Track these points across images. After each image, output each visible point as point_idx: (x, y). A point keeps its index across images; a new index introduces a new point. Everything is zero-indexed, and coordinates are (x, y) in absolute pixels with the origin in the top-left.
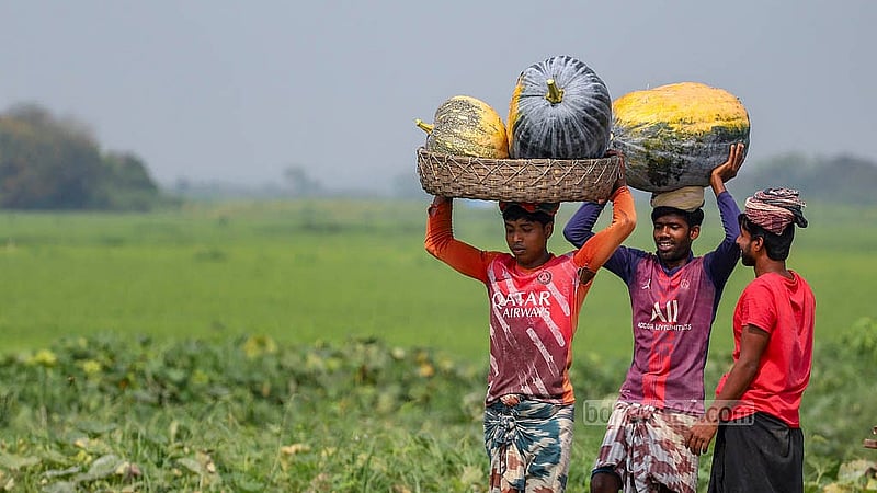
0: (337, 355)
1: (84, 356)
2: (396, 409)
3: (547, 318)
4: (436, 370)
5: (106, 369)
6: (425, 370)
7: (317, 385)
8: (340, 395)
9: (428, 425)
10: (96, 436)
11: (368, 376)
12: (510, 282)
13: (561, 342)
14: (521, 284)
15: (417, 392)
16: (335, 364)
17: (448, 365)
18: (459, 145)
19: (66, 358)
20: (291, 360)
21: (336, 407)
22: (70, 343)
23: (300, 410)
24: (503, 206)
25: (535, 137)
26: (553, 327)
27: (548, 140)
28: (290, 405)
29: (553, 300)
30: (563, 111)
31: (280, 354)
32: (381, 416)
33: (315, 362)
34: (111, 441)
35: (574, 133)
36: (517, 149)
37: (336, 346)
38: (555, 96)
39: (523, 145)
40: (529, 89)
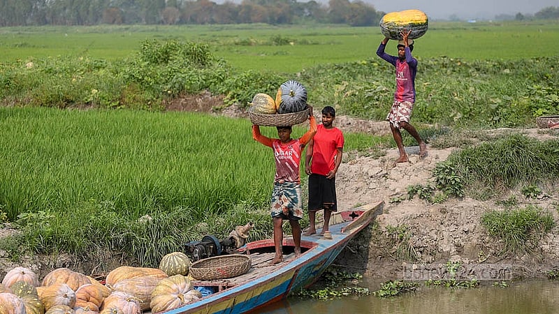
0: (436, 61)
1: (374, 62)
2: (452, 73)
3: (291, 159)
4: (461, 64)
5: (379, 65)
6: (459, 64)
7: (431, 68)
8: (438, 70)
9: (459, 78)
10: (377, 81)
11: (444, 66)
12: (280, 149)
13: (297, 166)
14: (283, 149)
15: (457, 69)
16: (436, 63)
17: (465, 62)
18: (263, 110)
19: (369, 62)
20: (425, 62)
21: (436, 73)
22: (370, 59)
23: (428, 74)
24: (278, 128)
25: (287, 107)
26: (293, 162)
27: (291, 108)
28: (425, 73)
29: (293, 154)
30: (296, 98)
31: (422, 60)
32: (448, 75)
33: (431, 62)
34: (381, 83)
35: (299, 105)
36: (281, 110)
37: (436, 58)
38: (292, 95)
39: (283, 109)
40: (284, 93)
